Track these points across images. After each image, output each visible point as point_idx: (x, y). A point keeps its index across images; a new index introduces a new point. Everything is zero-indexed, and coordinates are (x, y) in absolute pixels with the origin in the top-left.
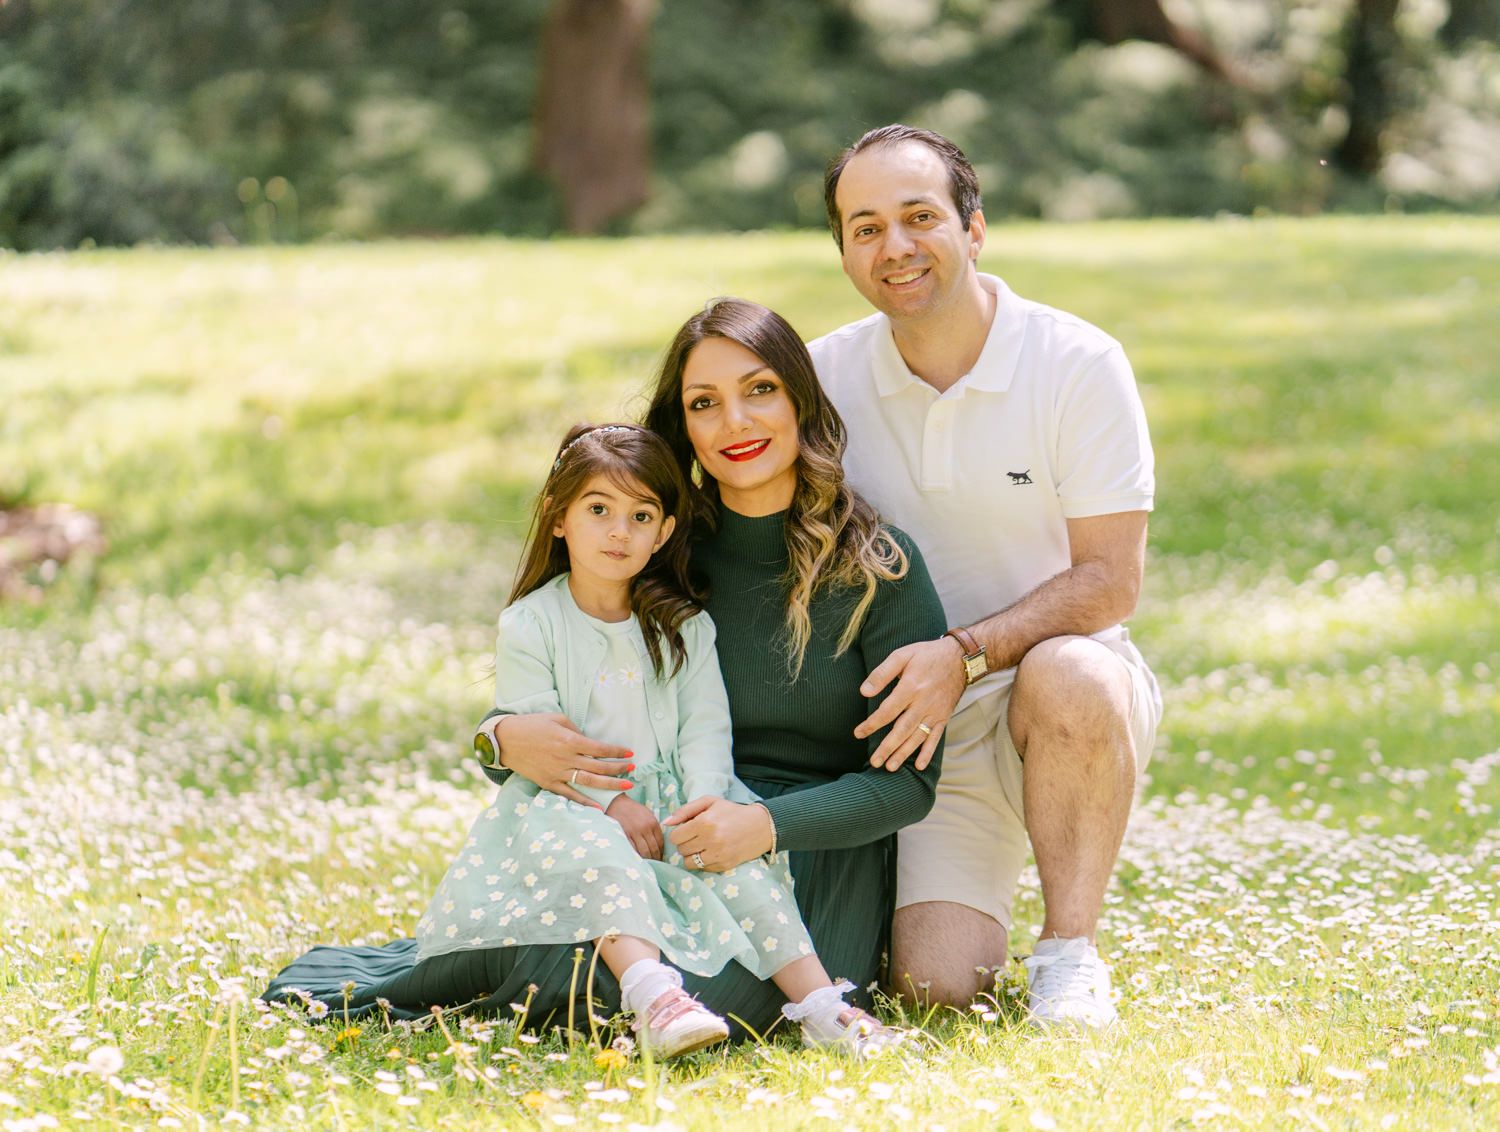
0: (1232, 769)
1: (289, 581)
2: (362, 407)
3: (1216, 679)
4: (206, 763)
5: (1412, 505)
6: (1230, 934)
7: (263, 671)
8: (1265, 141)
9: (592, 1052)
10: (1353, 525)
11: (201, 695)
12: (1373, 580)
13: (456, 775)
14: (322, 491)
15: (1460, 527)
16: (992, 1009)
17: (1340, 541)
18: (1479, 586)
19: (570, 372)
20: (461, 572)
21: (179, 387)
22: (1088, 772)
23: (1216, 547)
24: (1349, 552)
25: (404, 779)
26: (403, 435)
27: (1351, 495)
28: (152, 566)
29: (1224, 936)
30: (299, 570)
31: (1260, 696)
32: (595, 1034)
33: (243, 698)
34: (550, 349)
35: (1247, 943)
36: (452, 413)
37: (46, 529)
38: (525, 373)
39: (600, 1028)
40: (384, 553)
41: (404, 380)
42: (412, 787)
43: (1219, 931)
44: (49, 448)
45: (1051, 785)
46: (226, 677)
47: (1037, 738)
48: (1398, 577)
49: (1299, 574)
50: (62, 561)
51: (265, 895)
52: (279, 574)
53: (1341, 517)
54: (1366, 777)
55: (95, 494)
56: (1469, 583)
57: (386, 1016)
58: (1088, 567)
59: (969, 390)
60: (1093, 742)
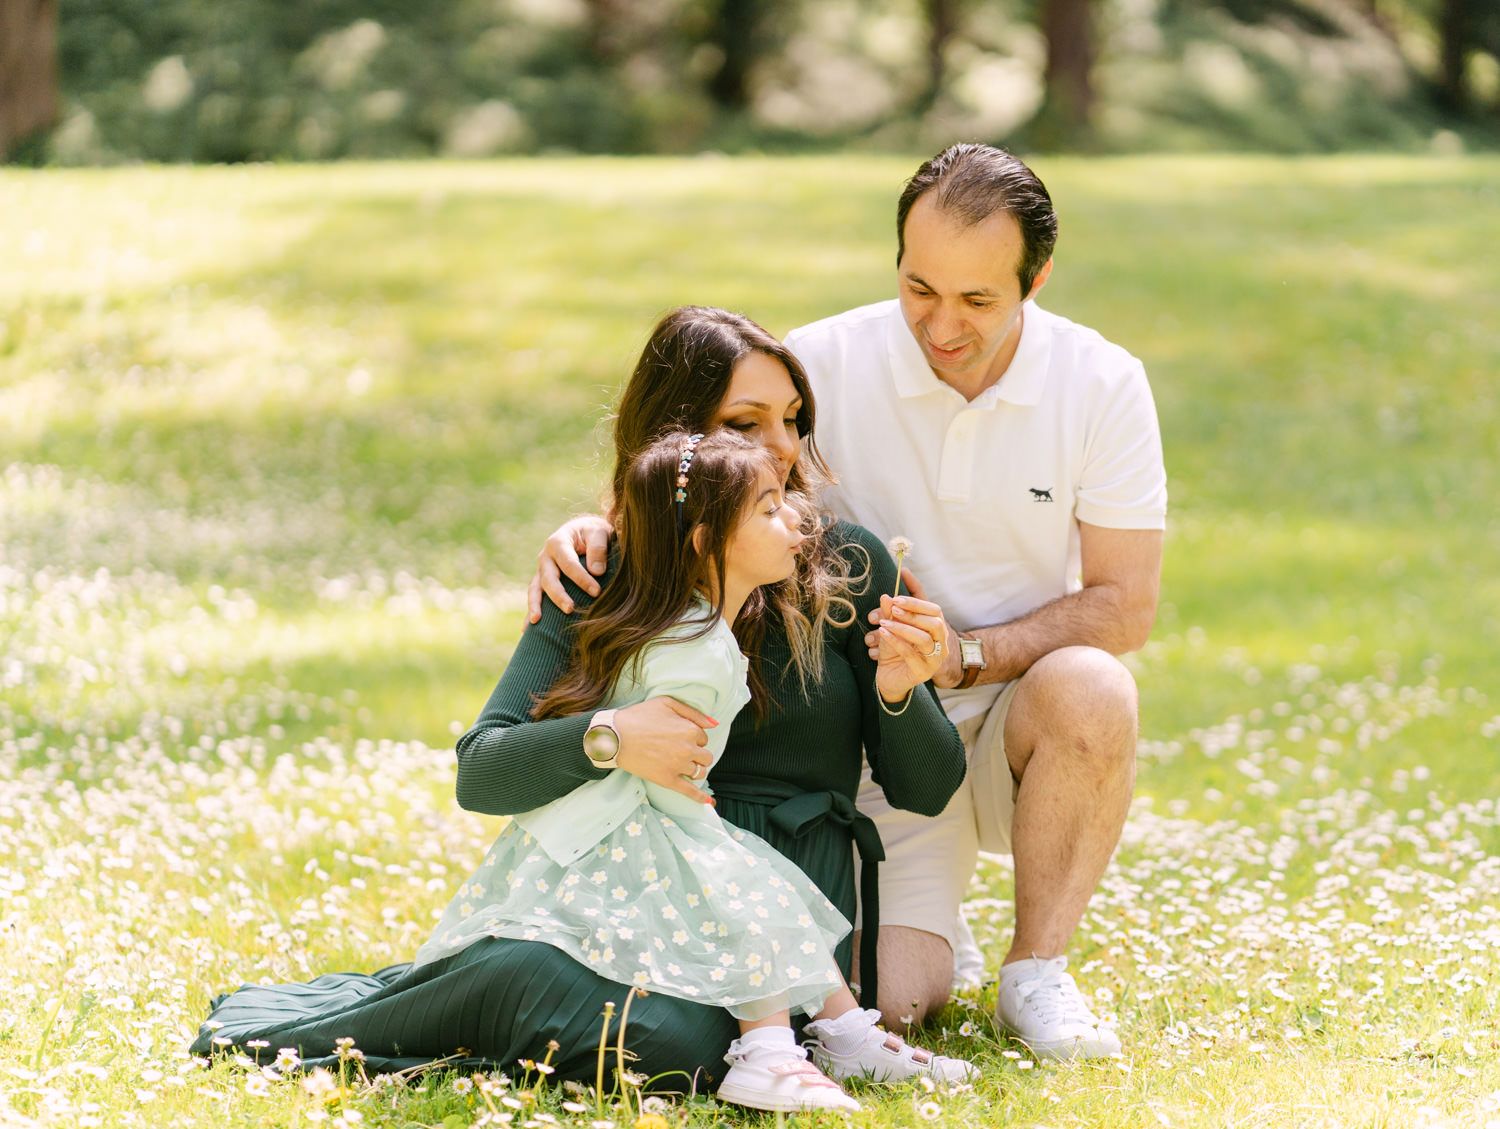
47: (1048, 749)
58: (1100, 591)
59: (1000, 402)
60: (1110, 758)
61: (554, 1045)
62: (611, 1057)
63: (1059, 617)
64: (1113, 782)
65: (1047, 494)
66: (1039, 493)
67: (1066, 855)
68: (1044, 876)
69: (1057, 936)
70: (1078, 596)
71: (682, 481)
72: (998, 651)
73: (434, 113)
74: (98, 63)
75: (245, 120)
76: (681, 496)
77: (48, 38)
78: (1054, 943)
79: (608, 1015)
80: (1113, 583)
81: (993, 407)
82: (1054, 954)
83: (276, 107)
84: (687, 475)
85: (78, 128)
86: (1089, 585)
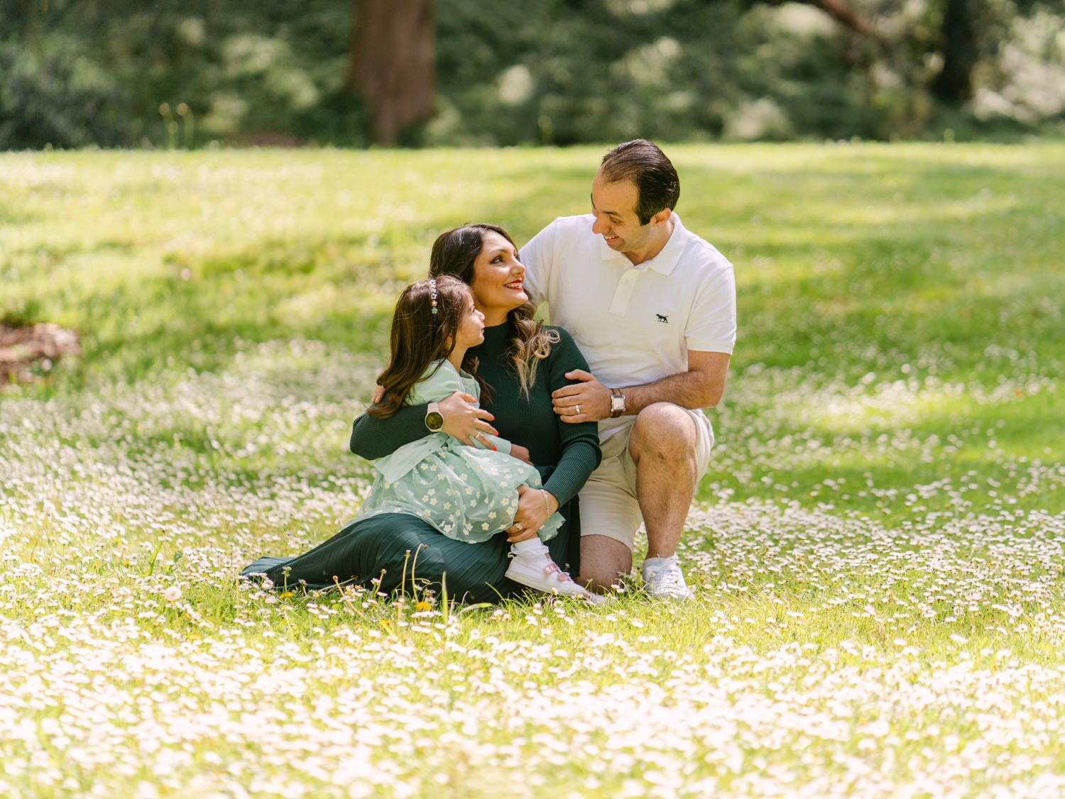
0: (785, 489)
1: (206, 376)
2: (246, 263)
3: (787, 440)
4: (175, 476)
5: (932, 339)
6: (757, 561)
7: (197, 427)
8: (885, 77)
9: (414, 604)
10: (893, 352)
11: (163, 440)
12: (899, 385)
13: (325, 484)
14: (223, 317)
15: (960, 352)
16: (622, 586)
17: (882, 361)
18: (966, 391)
19: (384, 242)
20: (315, 372)
21: (124, 247)
22: (674, 475)
23: (802, 364)
24: (887, 368)
25: (295, 486)
26: (278, 282)
27: (892, 333)
28: (115, 365)
29: (753, 562)
30: (214, 368)
31: (813, 451)
32: (416, 595)
33: (187, 442)
34: (372, 226)
35: (763, 563)
36: (307, 269)
37: (41, 340)
38: (355, 241)
39: (418, 592)
40: (265, 360)
41: (273, 244)
42: (300, 491)
43: (751, 559)
44: (42, 286)
45: (654, 482)
46: (176, 430)
47: (645, 458)
48: (914, 384)
49: (853, 381)
50: (55, 359)
51: (224, 540)
52: (199, 371)
53: (886, 345)
54: (862, 494)
55: (74, 317)
56: (960, 387)
57: (304, 589)
58: (694, 374)
59: (650, 269)
60: (677, 461)
61: (384, 571)
62: (409, 576)
63: (670, 386)
64: (681, 472)
65: (665, 318)
66: (661, 317)
67: (664, 507)
68: (656, 519)
69: (667, 546)
70: (683, 375)
71: (434, 303)
72: (635, 402)
73: (718, 108)
74: (466, 70)
75: (573, 113)
76: (435, 311)
77: (428, 51)
78: (667, 550)
79: (408, 556)
80: (700, 370)
81: (645, 270)
82: (670, 554)
83: (596, 105)
84: (436, 300)
85: (447, 119)
86: (691, 370)
